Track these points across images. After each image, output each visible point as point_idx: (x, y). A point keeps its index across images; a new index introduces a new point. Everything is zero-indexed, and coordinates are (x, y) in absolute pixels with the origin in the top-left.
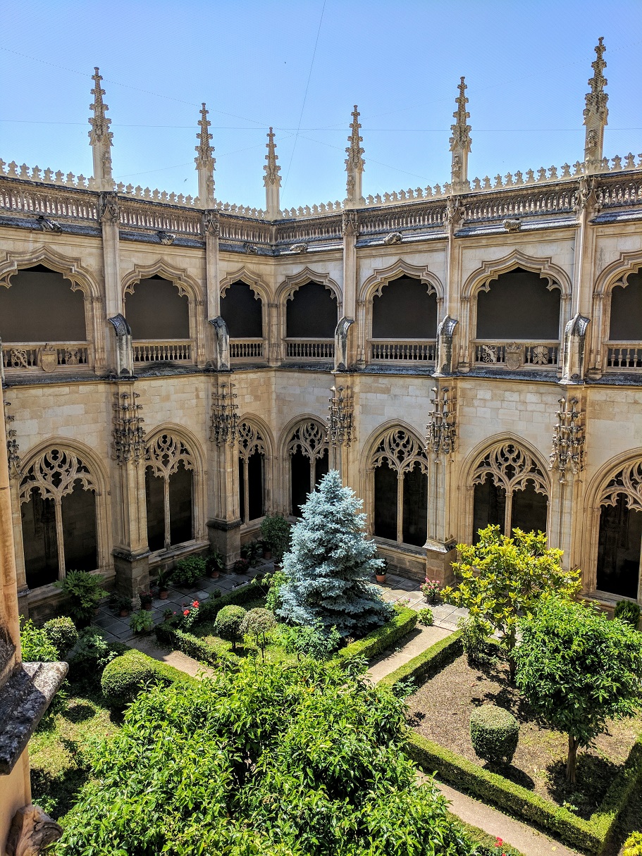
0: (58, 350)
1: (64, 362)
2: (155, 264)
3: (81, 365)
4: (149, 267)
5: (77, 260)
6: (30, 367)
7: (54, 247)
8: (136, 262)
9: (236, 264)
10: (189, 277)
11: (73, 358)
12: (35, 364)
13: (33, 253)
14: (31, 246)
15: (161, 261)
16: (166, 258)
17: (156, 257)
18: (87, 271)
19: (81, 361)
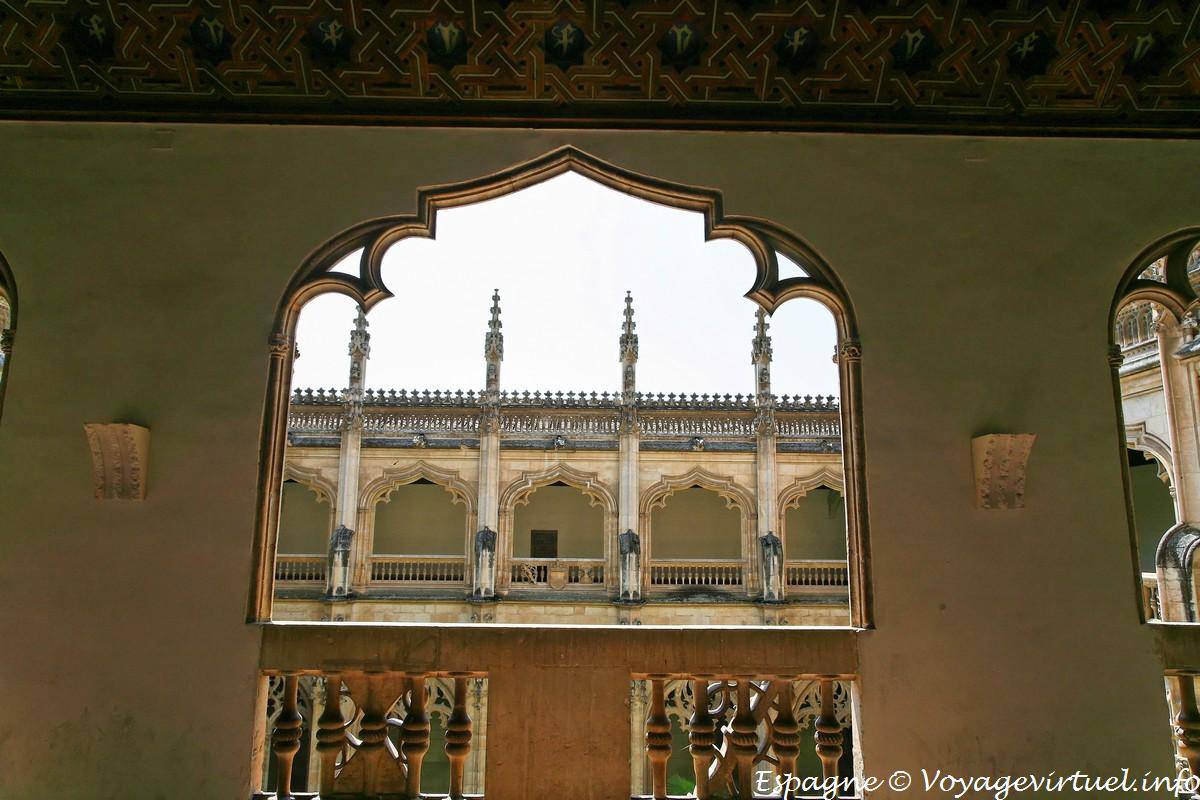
0: (571, 567)
1: (576, 580)
2: (689, 474)
3: (596, 584)
4: (681, 477)
5: (594, 475)
6: (539, 584)
7: (569, 464)
8: (665, 473)
9: (811, 467)
10: (737, 486)
11: (586, 576)
12: (545, 580)
13: (548, 471)
14: (546, 465)
15: (698, 469)
16: (703, 466)
17: (691, 466)
18: (603, 485)
19: (596, 581)
